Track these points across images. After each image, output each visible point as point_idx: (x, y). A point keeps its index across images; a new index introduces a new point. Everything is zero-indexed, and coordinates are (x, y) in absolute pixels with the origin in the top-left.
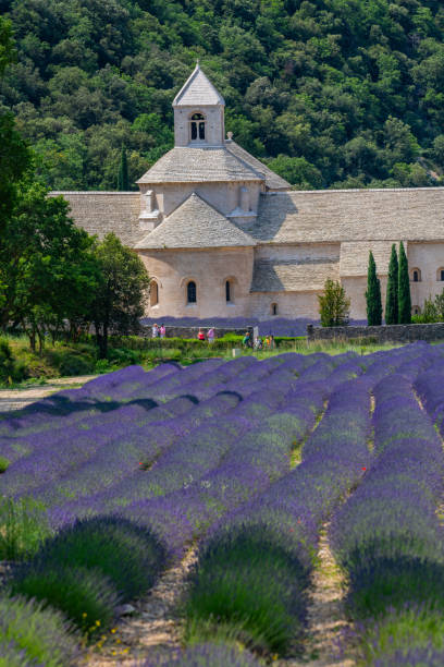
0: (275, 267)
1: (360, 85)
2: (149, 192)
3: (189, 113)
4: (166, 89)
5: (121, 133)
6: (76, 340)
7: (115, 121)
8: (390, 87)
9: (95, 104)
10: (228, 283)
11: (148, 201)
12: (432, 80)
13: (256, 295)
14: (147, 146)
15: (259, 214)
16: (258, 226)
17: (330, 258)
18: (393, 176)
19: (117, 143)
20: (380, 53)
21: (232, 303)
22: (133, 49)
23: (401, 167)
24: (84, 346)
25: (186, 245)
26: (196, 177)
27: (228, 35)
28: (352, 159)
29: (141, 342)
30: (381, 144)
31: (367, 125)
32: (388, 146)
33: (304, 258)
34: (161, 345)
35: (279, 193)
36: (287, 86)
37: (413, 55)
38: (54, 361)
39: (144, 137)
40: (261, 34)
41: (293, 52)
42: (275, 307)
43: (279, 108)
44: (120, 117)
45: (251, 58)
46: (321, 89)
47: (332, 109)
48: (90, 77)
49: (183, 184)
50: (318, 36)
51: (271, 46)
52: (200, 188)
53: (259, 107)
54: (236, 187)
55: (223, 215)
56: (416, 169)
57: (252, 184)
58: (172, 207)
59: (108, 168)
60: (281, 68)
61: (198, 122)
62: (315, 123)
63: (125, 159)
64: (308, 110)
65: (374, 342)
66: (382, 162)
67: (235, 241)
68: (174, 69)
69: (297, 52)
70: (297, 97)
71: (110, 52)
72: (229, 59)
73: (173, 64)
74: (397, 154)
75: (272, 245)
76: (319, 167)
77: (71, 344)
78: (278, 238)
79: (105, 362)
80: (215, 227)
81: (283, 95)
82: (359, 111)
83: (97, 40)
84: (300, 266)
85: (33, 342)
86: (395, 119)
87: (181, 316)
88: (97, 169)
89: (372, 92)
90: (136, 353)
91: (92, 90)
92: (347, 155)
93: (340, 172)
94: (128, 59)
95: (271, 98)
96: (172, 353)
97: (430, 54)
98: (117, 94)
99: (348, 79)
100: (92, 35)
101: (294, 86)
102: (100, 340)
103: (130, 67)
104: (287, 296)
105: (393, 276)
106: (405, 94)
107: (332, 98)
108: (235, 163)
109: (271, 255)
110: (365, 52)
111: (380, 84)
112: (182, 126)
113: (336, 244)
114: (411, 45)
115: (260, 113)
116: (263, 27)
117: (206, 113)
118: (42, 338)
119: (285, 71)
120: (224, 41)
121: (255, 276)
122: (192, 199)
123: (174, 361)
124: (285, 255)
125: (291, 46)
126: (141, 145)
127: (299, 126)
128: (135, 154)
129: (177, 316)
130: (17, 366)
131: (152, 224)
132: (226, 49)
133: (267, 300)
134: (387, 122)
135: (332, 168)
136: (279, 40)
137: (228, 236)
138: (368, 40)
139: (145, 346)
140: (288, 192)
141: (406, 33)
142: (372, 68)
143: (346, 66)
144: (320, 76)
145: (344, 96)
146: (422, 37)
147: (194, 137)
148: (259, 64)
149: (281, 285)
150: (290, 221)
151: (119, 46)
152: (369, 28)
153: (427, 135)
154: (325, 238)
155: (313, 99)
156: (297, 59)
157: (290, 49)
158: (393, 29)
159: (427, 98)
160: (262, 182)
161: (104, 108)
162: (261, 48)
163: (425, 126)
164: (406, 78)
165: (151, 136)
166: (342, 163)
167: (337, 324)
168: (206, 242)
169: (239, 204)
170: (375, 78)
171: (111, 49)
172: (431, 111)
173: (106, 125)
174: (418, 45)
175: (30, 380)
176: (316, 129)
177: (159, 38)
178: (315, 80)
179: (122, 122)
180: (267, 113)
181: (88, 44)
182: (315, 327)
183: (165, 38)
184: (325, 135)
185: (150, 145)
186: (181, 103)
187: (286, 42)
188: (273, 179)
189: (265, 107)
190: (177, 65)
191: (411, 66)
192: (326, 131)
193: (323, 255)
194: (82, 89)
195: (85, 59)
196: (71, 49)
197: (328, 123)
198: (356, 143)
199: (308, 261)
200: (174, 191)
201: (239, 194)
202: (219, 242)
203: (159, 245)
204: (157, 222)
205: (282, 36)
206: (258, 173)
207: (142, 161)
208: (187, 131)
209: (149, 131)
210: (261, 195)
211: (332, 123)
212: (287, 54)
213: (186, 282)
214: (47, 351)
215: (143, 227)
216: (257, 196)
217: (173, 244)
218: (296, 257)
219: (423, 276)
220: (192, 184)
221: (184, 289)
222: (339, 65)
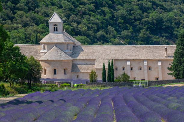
0: (78, 66)
1: (101, 17)
2: (43, 45)
3: (53, 24)
4: (47, 17)
5: (35, 29)
6: (23, 84)
7: (33, 26)
8: (109, 18)
9: (28, 21)
10: (65, 70)
11: (43, 47)
12: (120, 17)
13: (72, 73)
14: (42, 32)
15: (73, 52)
16: (73, 55)
17: (93, 63)
18: (110, 42)
19: (34, 31)
20: (106, 9)
21: (66, 75)
22: (38, 6)
23: (112, 39)
24: (25, 86)
25: (53, 59)
26: (55, 41)
27: (64, 3)
28: (99, 37)
29: (40, 85)
30: (107, 33)
31: (103, 28)
32: (109, 34)
33: (86, 63)
34: (46, 86)
35: (78, 46)
36: (80, 17)
37: (115, 10)
38: (17, 89)
39: (41, 30)
40: (73, 3)
41: (82, 8)
42: (78, 76)
43: (78, 23)
44: (35, 24)
45: (70, 10)
46: (90, 18)
47: (93, 24)
48: (26, 14)
49: (52, 43)
50: (88, 4)
51: (76, 7)
52: (57, 44)
53: (73, 23)
54: (67, 44)
55: (63, 51)
56: (116, 40)
57: (71, 44)
58: (49, 49)
59: (32, 38)
60: (79, 12)
61: (56, 27)
62: (88, 28)
63: (37, 37)
64: (87, 24)
65: (104, 86)
66: (107, 38)
67: (66, 58)
68: (49, 12)
69: (83, 8)
70: (83, 20)
71: (32, 7)
72: (64, 10)
73: (49, 11)
74: (111, 36)
75: (77, 60)
76: (90, 39)
77: (21, 85)
78: (78, 58)
79: (30, 90)
80: (61, 55)
81: (79, 20)
82: (100, 24)
83: (28, 4)
84: (85, 66)
85: (11, 84)
86: (110, 27)
87: (52, 78)
88: (29, 38)
89: (104, 19)
90: (39, 88)
91: (27, 17)
92: (98, 36)
93: (96, 40)
94: (36, 9)
95: (76, 20)
96: (49, 88)
97: (119, 10)
98: (34, 19)
99: (97, 16)
100: (26, 3)
101: (82, 17)
102: (29, 84)
103: (37, 11)
104: (81, 74)
105: (109, 69)
106: (113, 20)
107: (93, 21)
108: (66, 38)
109: (77, 62)
110: (102, 9)
111: (106, 17)
112: (51, 28)
113: (94, 60)
114: (114, 7)
115: (73, 24)
116: (74, 1)
117: (57, 24)
118: (13, 83)
119: (80, 13)
120: (63, 5)
121: (72, 68)
122: (55, 47)
123: (49, 90)
124: (80, 63)
125: (81, 6)
126: (41, 32)
127: (84, 28)
128: (39, 35)
130: (6, 91)
131: (44, 54)
132: (64, 7)
133: (76, 74)
134: (108, 27)
135: (93, 39)
136: (78, 5)
138: (102, 6)
139: (42, 86)
140: (81, 46)
141: (113, 4)
142: (104, 14)
143: (96, 12)
144: (90, 15)
145: (96, 20)
146: (117, 5)
147: (55, 31)
148: (72, 11)
149: (79, 70)
150: (82, 54)
151: (34, 6)
152: (102, 2)
153: (119, 31)
154: (91, 58)
155: (88, 21)
156: (83, 10)
157: (81, 7)
158: (109, 3)
159: (119, 21)
160: (74, 43)
161: (30, 22)
162: (73, 7)
163: (119, 29)
164: (113, 16)
165: (43, 30)
166: (96, 38)
167: (94, 81)
168: (59, 58)
169: (67, 49)
170: (105, 16)
171: (32, 6)
172: (120, 25)
173: (31, 27)
174: (116, 7)
175: (10, 95)
176: (89, 29)
177: (45, 4)
178: (88, 16)
179: (35, 26)
181: (25, 5)
182: (88, 82)
183: (47, 4)
184: (92, 30)
185: (43, 32)
186: (51, 22)
187: (80, 5)
188: (77, 42)
189: (74, 23)
190: (50, 11)
191: (114, 13)
192: (92, 29)
193: (91, 63)
194: (24, 17)
195: (25, 9)
196: (21, 6)
197: (92, 27)
198: (100, 33)
199: (87, 64)
200: (50, 45)
201: (68, 46)
202: (62, 59)
203: (46, 59)
204: (45, 53)
205: (79, 4)
206: (72, 41)
207: (41, 36)
208: (53, 29)
209: (43, 28)
210: (74, 46)
211: (93, 27)
212: (80, 9)
213: (54, 69)
214: (15, 87)
215: (41, 54)
216: (72, 47)
217: (49, 59)
218: (83, 63)
219: (118, 69)
220: (54, 43)
221: (53, 71)
222: (94, 12)
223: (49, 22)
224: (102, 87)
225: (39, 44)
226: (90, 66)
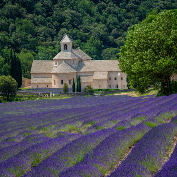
0: (81, 77)
2: (55, 61)
3: (64, 44)
10: (70, 80)
11: (55, 63)
15: (78, 65)
16: (78, 68)
21: (71, 84)
22: (81, 24)
25: (61, 72)
26: (65, 58)
33: (87, 75)
48: (68, 31)
52: (66, 60)
54: (73, 60)
55: (70, 66)
57: (77, 59)
67: (71, 71)
68: (91, 28)
78: (81, 71)
80: (67, 68)
84: (86, 77)
94: (80, 26)
100: (71, 21)
108: (73, 55)
109: (80, 74)
112: (62, 47)
113: (93, 72)
117: (67, 44)
122: (63, 62)
124: (83, 74)
147: (65, 49)
150: (84, 67)
154: (91, 71)
160: (80, 59)
168: (65, 72)
169: (74, 63)
177: (90, 20)
181: (70, 23)
182: (62, 93)
186: (62, 42)
195: (69, 26)
199: (88, 76)
200: (60, 61)
201: (74, 61)
202: (68, 72)
203: (56, 72)
204: (56, 67)
208: (63, 48)
213: (61, 80)
215: (54, 68)
216: (78, 62)
217: (58, 72)
218: (85, 75)
219: (111, 79)
220: (64, 59)
223: (61, 42)
225: (53, 60)
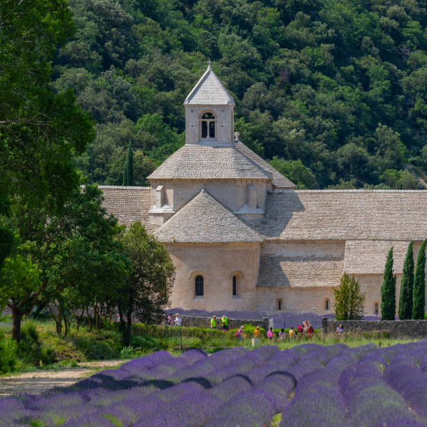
0: (282, 263)
1: (352, 93)
2: (160, 188)
3: (200, 112)
4: (168, 91)
5: (124, 132)
6: (101, 326)
7: (119, 120)
8: (381, 96)
9: (100, 104)
10: (234, 278)
11: (159, 196)
12: (421, 91)
13: (261, 290)
14: (150, 145)
15: (266, 211)
16: (264, 223)
17: (335, 255)
18: (383, 181)
19: (123, 141)
20: (371, 64)
21: (239, 297)
22: (136, 53)
23: (391, 173)
24: (109, 333)
25: (195, 239)
26: (206, 174)
27: (226, 42)
28: (344, 164)
29: (161, 330)
30: (371, 150)
31: (358, 132)
32: (379, 152)
33: (309, 255)
34: (180, 333)
35: (286, 191)
36: (282, 92)
37: (403, 66)
38: (79, 344)
39: (147, 136)
40: (257, 42)
41: (289, 61)
42: (280, 303)
43: (276, 114)
44: (123, 116)
45: (247, 65)
46: (314, 96)
47: (325, 116)
48: (95, 78)
49: (193, 181)
50: (311, 45)
51: (267, 54)
52: (210, 185)
53: (258, 111)
54: (244, 184)
55: (231, 211)
56: (406, 175)
57: (260, 183)
58: (181, 203)
59: (113, 165)
60: (277, 75)
61: (208, 121)
62: (309, 129)
63: (131, 160)
64: (303, 115)
66: (373, 169)
67: (242, 237)
68: (176, 73)
69: (292, 60)
70: (292, 103)
71: (115, 55)
72: (227, 65)
73: (174, 67)
74: (386, 161)
75: (278, 242)
76: (314, 171)
77: (94, 331)
78: (284, 236)
79: (130, 349)
80: (223, 222)
81: (278, 100)
82: (351, 119)
83: (102, 44)
84: (305, 263)
85: (59, 326)
86: (384, 126)
87: (189, 309)
88: (103, 165)
89: (363, 101)
90: (157, 340)
91: (98, 90)
92: (340, 160)
93: (333, 175)
94: (131, 63)
95: (267, 103)
96: (193, 341)
97: (419, 66)
98: (121, 95)
99: (340, 88)
100: (98, 38)
101: (289, 92)
102: (124, 327)
103: (133, 70)
104: (293, 293)
106: (395, 103)
107: (325, 105)
108: (243, 161)
109: (277, 251)
110: (357, 62)
111: (371, 93)
112: (193, 124)
113: (341, 243)
114: (400, 57)
115: (257, 117)
116: (259, 35)
118: (67, 324)
119: (280, 78)
120: (222, 47)
121: (261, 272)
122: (201, 195)
123: (196, 348)
124: (291, 252)
125: (287, 54)
126: (144, 144)
127: (294, 130)
128: (138, 153)
129: (185, 309)
130: (44, 350)
131: (162, 219)
132: (225, 55)
133: (272, 295)
134: (377, 129)
135: (325, 172)
136: (274, 48)
137: (237, 233)
138: (359, 51)
139: (166, 334)
141: (397, 44)
142: (364, 80)
143: (338, 75)
144: (314, 84)
145: (336, 104)
146: (412, 49)
147: (204, 135)
148: (256, 70)
149: (286, 281)
150: (296, 218)
151: (123, 49)
152: (361, 40)
153: (415, 143)
154: (330, 236)
155: (307, 105)
156: (292, 67)
157: (285, 57)
158: (384, 41)
159: (416, 108)
160: (269, 181)
161: (109, 108)
162: (257, 56)
163: (414, 135)
164: (395, 89)
165: (153, 136)
166: (335, 168)
167: (351, 318)
168: (215, 237)
169: (247, 201)
170: (366, 87)
171: (116, 52)
172: (420, 120)
173: (110, 124)
174: (407, 57)
175: (61, 363)
176: (310, 135)
177: (160, 43)
178: (309, 87)
179: (125, 121)
180: (265, 116)
181: (94, 47)
182: (329, 320)
183: (167, 43)
184: (319, 140)
185: (152, 144)
186: (192, 102)
187: (281, 50)
188: (280, 179)
189: (262, 111)
190: (178, 68)
191: (401, 77)
192: (319, 137)
193: (327, 253)
194: (88, 89)
195: (91, 60)
196: (78, 51)
197: (322, 129)
198: (348, 148)
199: (313, 258)
200: (183, 188)
201: (247, 191)
202: (226, 239)
203: (169, 239)
204: (167, 217)
205: (278, 44)
206: (265, 172)
207: (146, 160)
209: (152, 130)
210: (269, 193)
211: (325, 129)
212: (282, 62)
213: (195, 275)
214: (73, 336)
215: (153, 221)
216: (264, 194)
217: (181, 238)
218: (301, 254)
220: (202, 181)
221: (192, 283)
222: (331, 74)
223: (186, 103)
224: (379, 337)
225: (145, 183)
226: (323, 264)
